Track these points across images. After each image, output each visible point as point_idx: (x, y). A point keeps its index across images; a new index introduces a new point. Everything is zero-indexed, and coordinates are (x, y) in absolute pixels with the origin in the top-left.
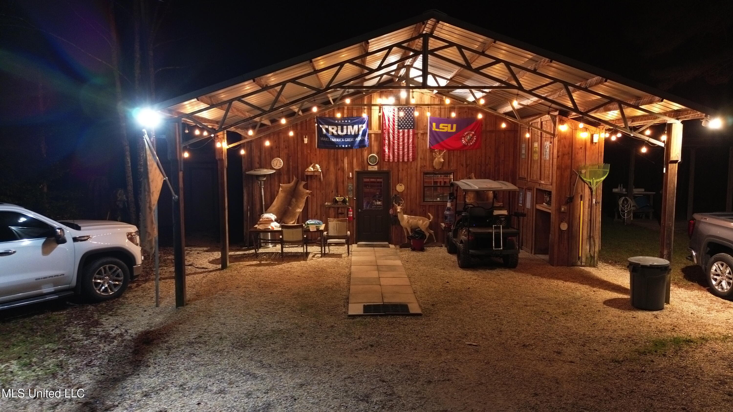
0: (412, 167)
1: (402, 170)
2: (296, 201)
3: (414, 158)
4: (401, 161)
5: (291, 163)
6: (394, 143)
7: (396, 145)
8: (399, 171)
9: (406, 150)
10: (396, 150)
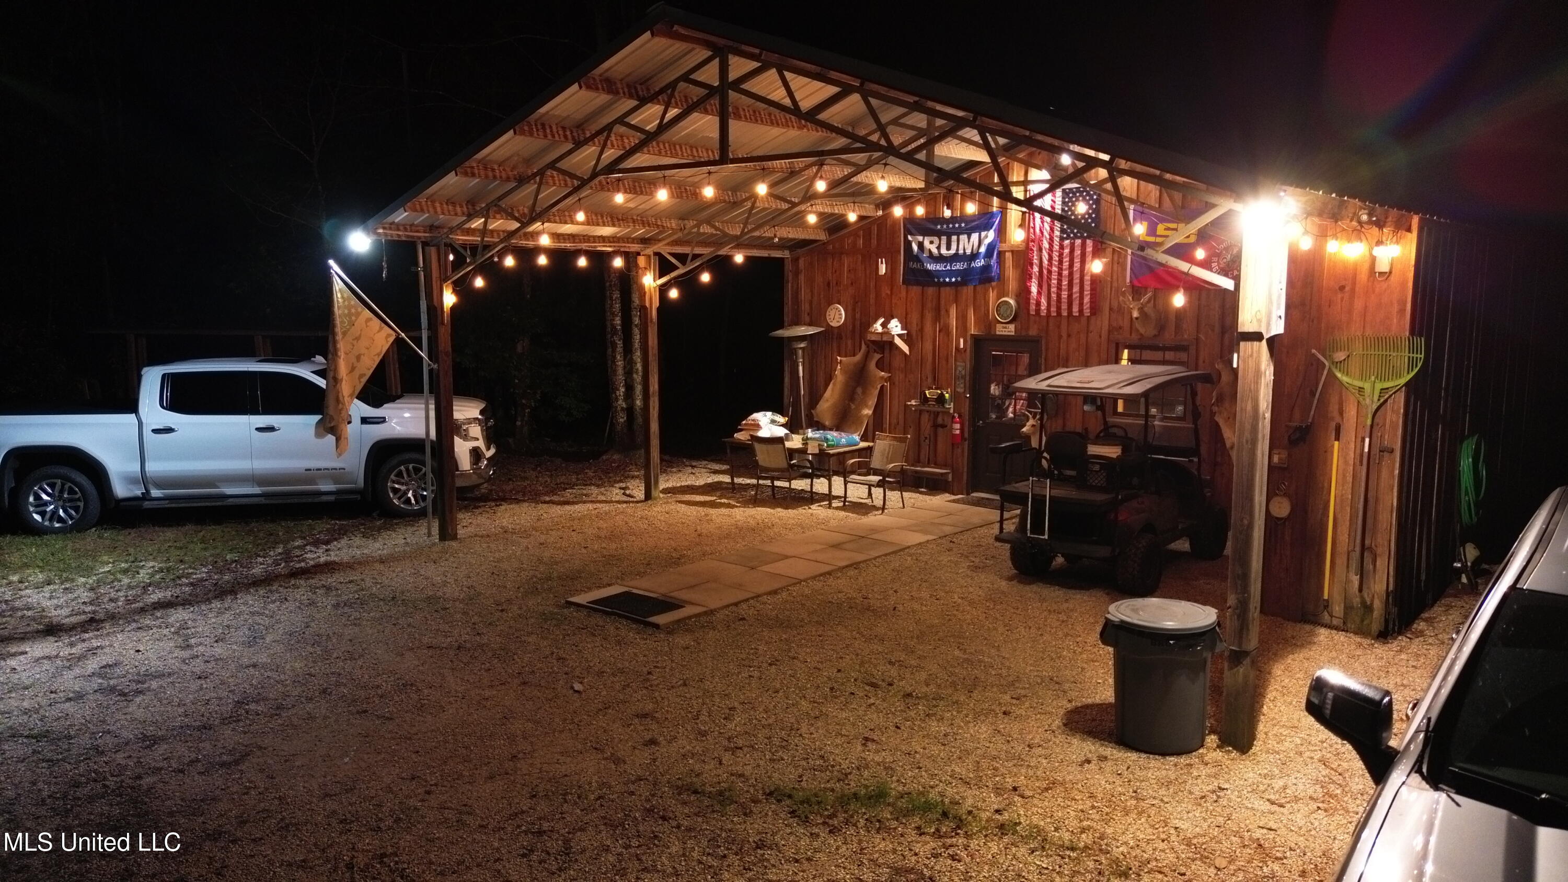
0: (1091, 328)
1: (1069, 336)
2: (864, 393)
3: (1095, 309)
4: (1065, 313)
5: (858, 316)
6: (1050, 272)
7: (1054, 276)
8: (1060, 337)
9: (1076, 289)
10: (1054, 290)
